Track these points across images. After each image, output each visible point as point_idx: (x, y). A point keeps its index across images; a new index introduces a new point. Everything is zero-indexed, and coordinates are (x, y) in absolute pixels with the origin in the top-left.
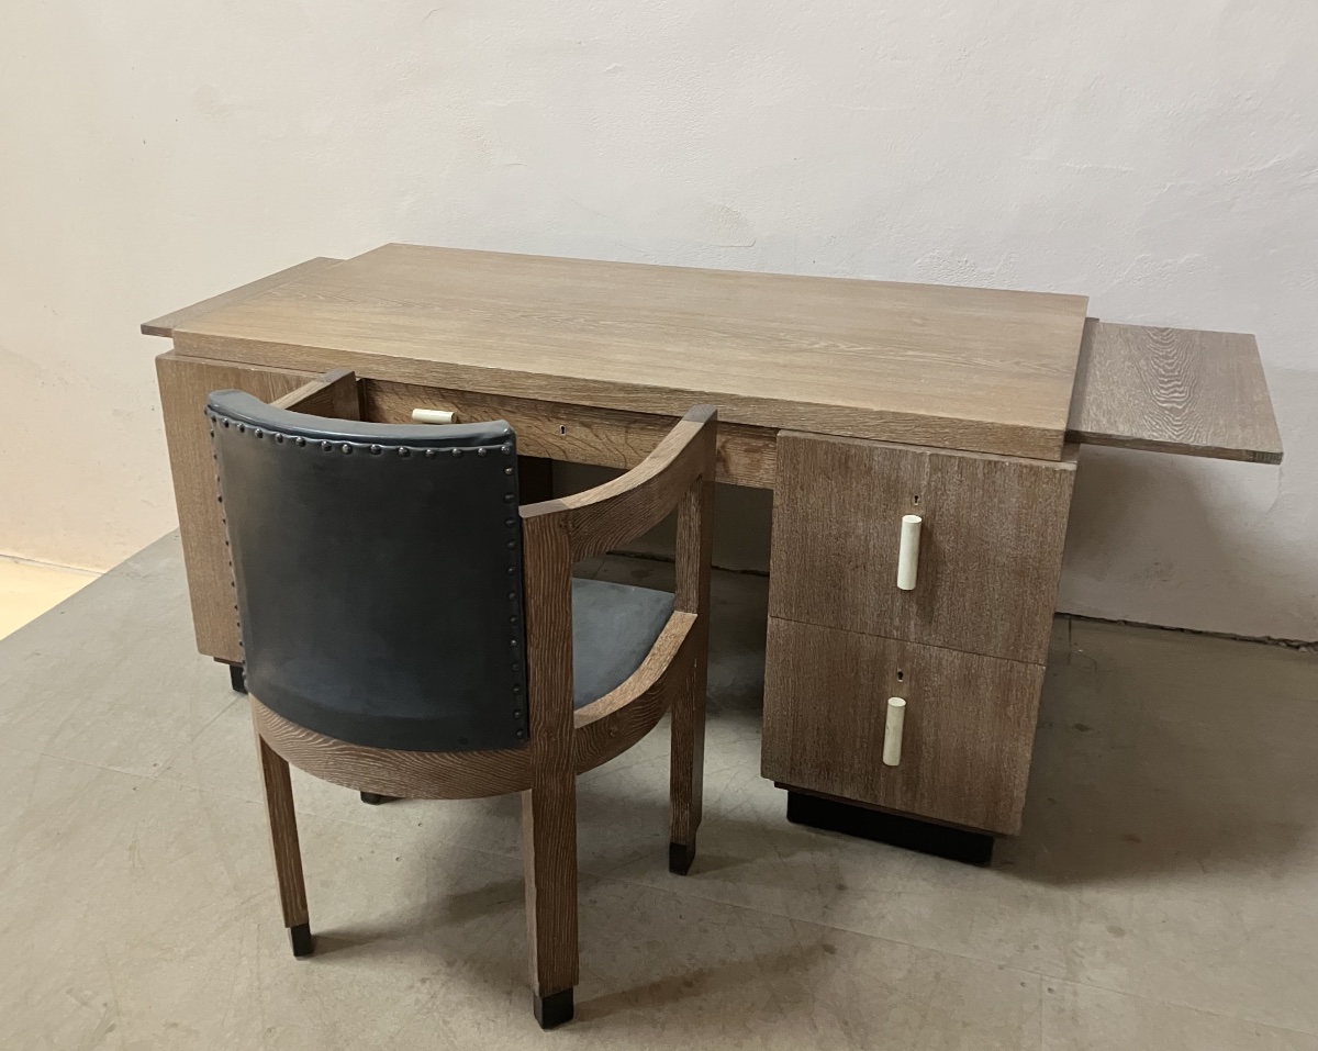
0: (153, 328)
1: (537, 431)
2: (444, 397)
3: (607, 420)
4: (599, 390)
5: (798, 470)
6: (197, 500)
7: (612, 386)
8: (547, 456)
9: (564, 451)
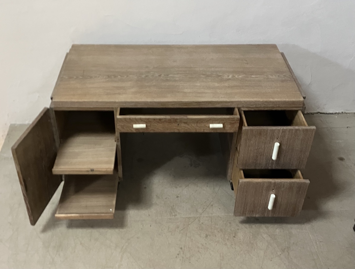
1: (171, 126)
2: (142, 120)
8: (174, 131)
9: (179, 130)
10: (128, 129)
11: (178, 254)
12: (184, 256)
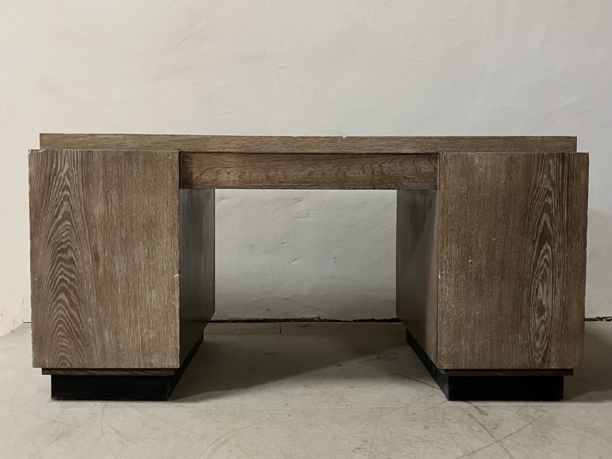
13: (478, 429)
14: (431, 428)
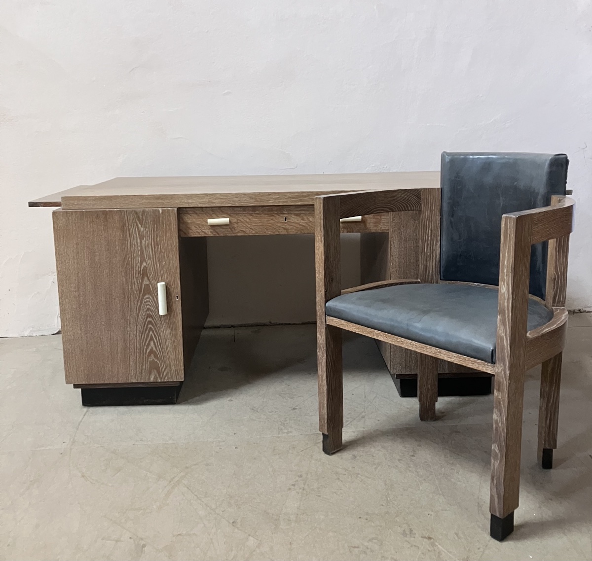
0: (37, 203)
1: (273, 222)
2: (222, 212)
3: (308, 211)
4: (306, 196)
5: (401, 219)
6: (72, 289)
7: (311, 194)
8: (278, 233)
9: (286, 229)
10: (199, 231)
11: (294, 485)
12: (306, 487)
13: (398, 457)
14: (358, 457)
